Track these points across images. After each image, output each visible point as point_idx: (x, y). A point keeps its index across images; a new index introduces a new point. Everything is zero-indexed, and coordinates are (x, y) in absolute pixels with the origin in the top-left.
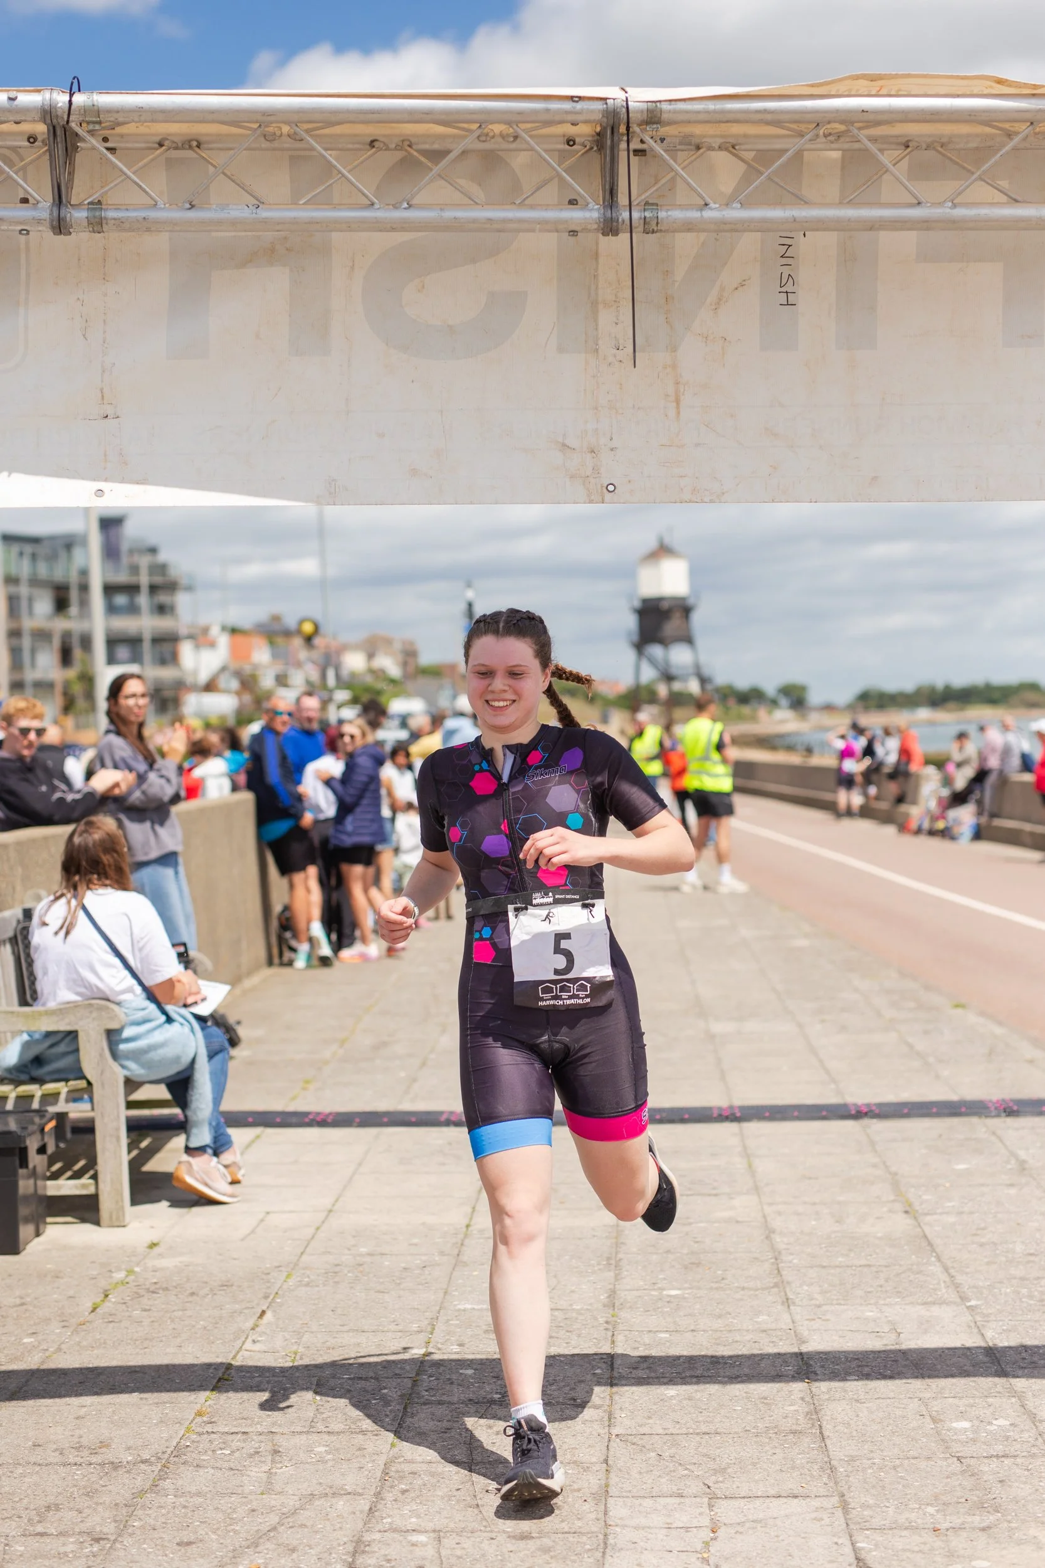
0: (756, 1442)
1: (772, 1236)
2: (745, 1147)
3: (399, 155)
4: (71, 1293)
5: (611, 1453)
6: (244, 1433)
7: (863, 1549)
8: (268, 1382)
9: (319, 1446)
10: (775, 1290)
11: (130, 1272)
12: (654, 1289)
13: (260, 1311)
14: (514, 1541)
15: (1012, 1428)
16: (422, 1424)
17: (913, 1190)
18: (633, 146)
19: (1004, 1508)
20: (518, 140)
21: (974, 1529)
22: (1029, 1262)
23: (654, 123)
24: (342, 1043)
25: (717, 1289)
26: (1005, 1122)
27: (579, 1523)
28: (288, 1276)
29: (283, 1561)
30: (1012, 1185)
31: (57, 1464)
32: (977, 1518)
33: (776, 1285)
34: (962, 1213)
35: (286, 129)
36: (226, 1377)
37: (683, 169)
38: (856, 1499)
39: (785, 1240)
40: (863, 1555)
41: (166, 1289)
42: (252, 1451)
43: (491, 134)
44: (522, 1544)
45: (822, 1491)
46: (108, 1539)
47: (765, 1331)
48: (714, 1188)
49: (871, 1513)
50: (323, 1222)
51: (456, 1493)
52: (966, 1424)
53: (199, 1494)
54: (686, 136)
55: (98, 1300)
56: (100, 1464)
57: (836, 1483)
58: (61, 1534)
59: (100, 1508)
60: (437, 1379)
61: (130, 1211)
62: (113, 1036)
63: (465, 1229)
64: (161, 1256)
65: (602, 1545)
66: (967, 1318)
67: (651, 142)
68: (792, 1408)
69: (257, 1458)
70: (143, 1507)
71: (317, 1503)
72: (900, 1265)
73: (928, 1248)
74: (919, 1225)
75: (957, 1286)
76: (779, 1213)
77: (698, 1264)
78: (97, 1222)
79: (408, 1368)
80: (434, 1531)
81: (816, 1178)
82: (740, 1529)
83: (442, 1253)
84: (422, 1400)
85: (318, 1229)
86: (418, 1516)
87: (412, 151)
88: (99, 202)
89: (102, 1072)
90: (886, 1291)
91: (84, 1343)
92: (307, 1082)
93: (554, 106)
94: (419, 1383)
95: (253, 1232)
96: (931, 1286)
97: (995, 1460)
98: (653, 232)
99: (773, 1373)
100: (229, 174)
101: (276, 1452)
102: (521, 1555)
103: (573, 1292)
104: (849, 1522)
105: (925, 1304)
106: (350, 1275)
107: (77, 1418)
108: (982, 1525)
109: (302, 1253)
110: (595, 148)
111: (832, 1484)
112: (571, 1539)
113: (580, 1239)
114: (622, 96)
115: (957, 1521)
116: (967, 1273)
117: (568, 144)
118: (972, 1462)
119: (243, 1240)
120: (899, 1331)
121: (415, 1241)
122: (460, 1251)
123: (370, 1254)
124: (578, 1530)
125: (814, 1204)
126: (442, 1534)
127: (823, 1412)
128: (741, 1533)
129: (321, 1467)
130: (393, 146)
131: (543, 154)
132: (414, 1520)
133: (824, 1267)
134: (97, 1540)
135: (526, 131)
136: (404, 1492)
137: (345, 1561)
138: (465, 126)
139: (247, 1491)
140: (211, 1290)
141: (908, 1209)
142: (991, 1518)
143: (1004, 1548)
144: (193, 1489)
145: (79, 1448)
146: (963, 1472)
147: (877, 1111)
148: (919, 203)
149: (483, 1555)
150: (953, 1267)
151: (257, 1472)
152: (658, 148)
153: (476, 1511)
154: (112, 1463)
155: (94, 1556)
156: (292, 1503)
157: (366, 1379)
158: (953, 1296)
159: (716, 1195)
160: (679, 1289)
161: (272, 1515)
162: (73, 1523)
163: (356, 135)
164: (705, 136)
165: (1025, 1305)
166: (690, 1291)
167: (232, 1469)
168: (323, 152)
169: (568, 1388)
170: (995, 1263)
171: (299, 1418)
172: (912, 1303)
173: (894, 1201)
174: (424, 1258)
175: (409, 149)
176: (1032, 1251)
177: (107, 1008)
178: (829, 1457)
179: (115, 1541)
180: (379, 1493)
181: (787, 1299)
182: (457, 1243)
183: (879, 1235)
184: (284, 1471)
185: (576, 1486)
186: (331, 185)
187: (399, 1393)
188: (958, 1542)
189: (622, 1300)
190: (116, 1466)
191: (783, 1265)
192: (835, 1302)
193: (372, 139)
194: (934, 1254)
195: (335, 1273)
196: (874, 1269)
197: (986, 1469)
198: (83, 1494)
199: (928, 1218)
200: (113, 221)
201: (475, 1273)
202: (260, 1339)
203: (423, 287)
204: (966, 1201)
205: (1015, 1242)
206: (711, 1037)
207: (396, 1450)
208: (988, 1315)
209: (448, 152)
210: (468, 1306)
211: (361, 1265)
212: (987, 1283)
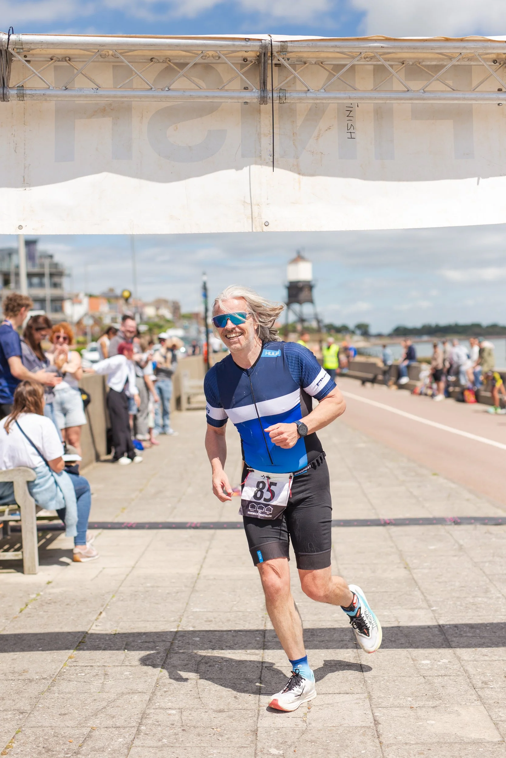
0: (330, 670)
3: (165, 65)
4: (10, 604)
5: (263, 675)
6: (91, 666)
7: (377, 716)
8: (103, 644)
9: (127, 671)
11: (38, 595)
13: (99, 612)
14: (216, 713)
15: (449, 663)
16: (175, 662)
17: (409, 558)
18: (274, 62)
19: (443, 698)
20: (220, 59)
21: (429, 707)
22: (461, 590)
23: (284, 52)
24: (141, 491)
26: (454, 527)
27: (246, 705)
28: (113, 597)
29: (108, 722)
30: (455, 556)
31: (3, 680)
32: (431, 703)
34: (431, 568)
35: (111, 52)
36: (83, 641)
37: (298, 73)
38: (376, 694)
40: (377, 718)
41: (55, 602)
42: (95, 674)
43: (208, 56)
44: (220, 714)
45: (360, 691)
46: (27, 712)
47: (336, 621)
49: (382, 700)
50: (130, 572)
51: (190, 692)
52: (428, 662)
53: (70, 693)
54: (299, 57)
55: (23, 607)
56: (23, 680)
57: (366, 687)
58: (5, 710)
59: (23, 699)
60: (182, 642)
61: (38, 568)
62: (30, 485)
63: (197, 575)
64: (53, 587)
65: (257, 715)
66: (431, 615)
67: (283, 60)
68: (347, 655)
69: (97, 677)
70: (44, 699)
71: (125, 697)
72: (401, 592)
73: (415, 584)
74: (411, 574)
75: (427, 601)
78: (23, 572)
79: (169, 637)
80: (179, 709)
81: (364, 553)
82: (321, 707)
83: (186, 586)
84: (175, 652)
85: (127, 575)
86: (172, 702)
87: (171, 63)
88: (22, 86)
89: (25, 501)
90: (394, 603)
91: (16, 627)
92: (124, 509)
93: (237, 43)
94: (174, 644)
95: (97, 576)
96: (415, 601)
97: (440, 677)
98: (284, 103)
99: (340, 639)
100: (84, 73)
101: (106, 674)
102: (219, 719)
103: (247, 603)
104: (372, 704)
105: (411, 609)
106: (142, 596)
107: (13, 660)
108: (432, 706)
109: (120, 586)
110: (257, 63)
111: (365, 688)
112: (243, 712)
114: (269, 38)
115: (421, 704)
116: (432, 595)
117: (244, 61)
118: (430, 678)
119: (92, 580)
120: (399, 621)
121: (174, 581)
122: (194, 585)
123: (152, 587)
124: (246, 708)
125: (362, 564)
126: (183, 710)
127: (362, 657)
128: (322, 709)
129: (127, 681)
130: (162, 61)
131: (232, 65)
132: (169, 704)
134: (22, 713)
135: (224, 55)
136: (165, 692)
137: (137, 722)
138: (196, 52)
139: (92, 691)
140: (77, 603)
141: (406, 566)
142: (437, 702)
143: (442, 715)
144: (67, 690)
145: (13, 673)
146: (426, 682)
147: (394, 522)
148: (408, 90)
149: (202, 719)
150: (426, 593)
151: (97, 683)
152: (286, 63)
153: (199, 700)
154: (29, 679)
155: (20, 720)
156: (113, 696)
157: (149, 642)
158: (425, 605)
161: (103, 702)
162: (11, 706)
163: (144, 56)
164: (308, 58)
165: (459, 609)
166: (302, 603)
167: (85, 682)
168: (129, 64)
169: (243, 646)
170: (445, 591)
171: (117, 660)
172: (406, 609)
173: (400, 563)
174: (177, 588)
175: (169, 62)
176: (463, 585)
177: (27, 471)
178: (364, 676)
179: (30, 713)
180: (154, 692)
182: (193, 582)
183: (392, 578)
184: (110, 682)
185: (246, 689)
186: (132, 79)
187: (164, 648)
188: (421, 713)
190: (31, 681)
193: (152, 57)
194: (417, 587)
195: (135, 595)
196: (389, 593)
197: (436, 681)
198: (15, 693)
199: (415, 571)
200: (29, 95)
201: (202, 595)
202: (99, 624)
203: (177, 128)
204: (433, 563)
205: (455, 581)
207: (162, 673)
208: (441, 614)
209: (188, 64)
210: (198, 610)
211: (147, 591)
212: (442, 600)
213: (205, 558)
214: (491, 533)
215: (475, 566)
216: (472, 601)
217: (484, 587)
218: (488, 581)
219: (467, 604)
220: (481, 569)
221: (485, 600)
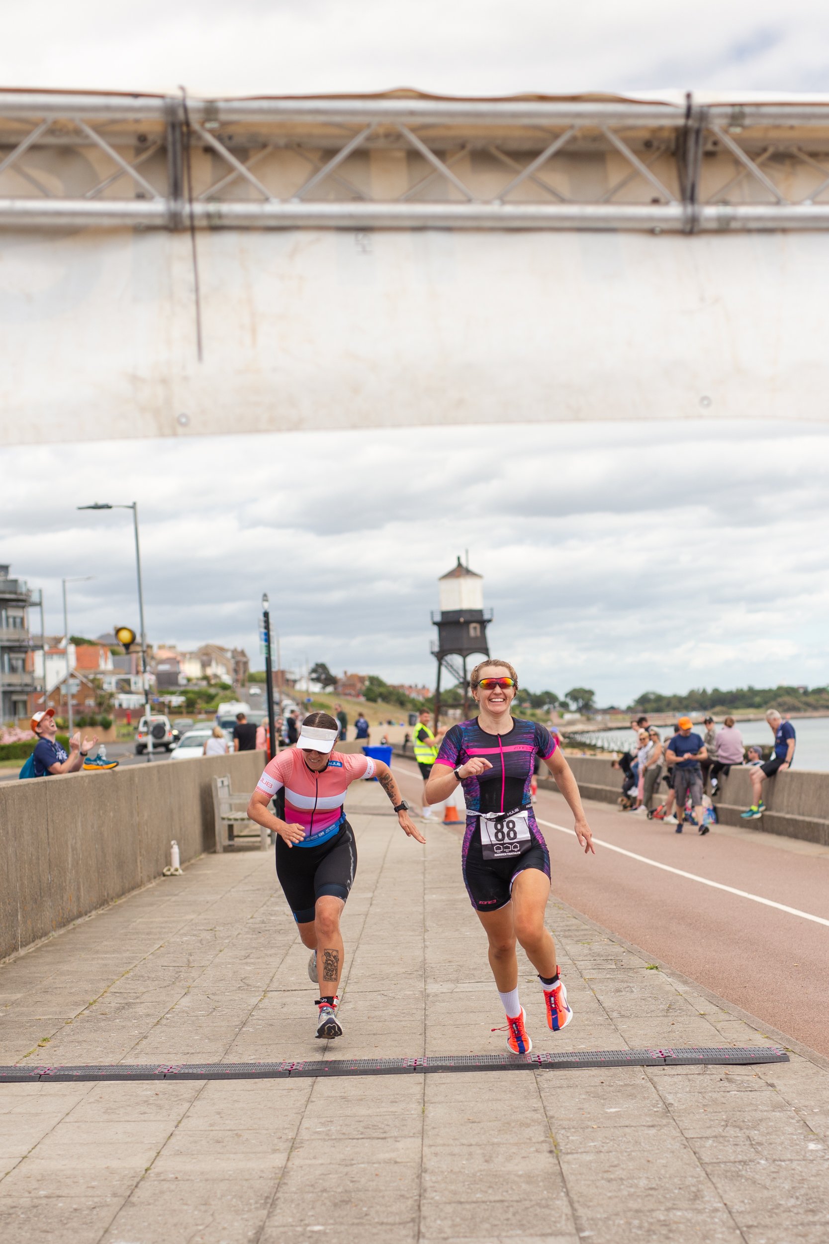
1: (423, 1174)
2: (424, 1094)
10: (411, 1225)
12: (300, 1226)
17: (563, 1132)
22: (647, 1196)
24: (90, 1005)
25: (358, 1224)
26: (664, 1070)
30: (653, 1126)
33: (413, 1220)
34: (601, 1152)
39: (434, 1179)
48: (385, 1132)
50: (14, 1168)
63: (144, 1172)
72: (531, 1200)
73: (561, 1184)
74: (559, 1163)
75: (576, 1218)
76: (436, 1154)
77: (347, 1202)
81: (479, 1122)
83: (115, 1195)
85: (7, 1174)
90: (511, 1224)
92: (44, 1040)
96: (553, 1219)
103: (224, 1229)
105: (543, 1235)
106: (22, 1216)
113: (247, 1180)
116: (589, 1207)
121: (94, 1184)
122: (132, 1193)
123: (47, 1197)
125: (471, 1145)
133: (461, 1203)
141: (553, 1148)
150: (578, 1202)
158: (571, 1228)
159: (382, 1139)
160: (322, 1225)
165: (633, 1235)
166: (332, 1227)
170: (616, 1197)
172: (531, 1235)
173: (543, 1142)
174: (96, 1199)
176: (654, 1186)
181: (419, 1232)
182: (132, 1185)
183: (520, 1173)
189: (267, 1236)
191: (425, 1201)
192: (461, 1235)
194: (564, 1190)
195: (10, 1214)
196: (506, 1204)
199: (570, 1157)
201: (140, 1213)
204: (608, 1141)
205: (640, 1178)
206: (426, 996)
211: (35, 1207)
212: (605, 1215)
213: (171, 1135)
214: (730, 1081)
215: (685, 1148)
216: (662, 1218)
217: (693, 1189)
218: (703, 1174)
219: (651, 1224)
220: (695, 1153)
221: (689, 1215)
